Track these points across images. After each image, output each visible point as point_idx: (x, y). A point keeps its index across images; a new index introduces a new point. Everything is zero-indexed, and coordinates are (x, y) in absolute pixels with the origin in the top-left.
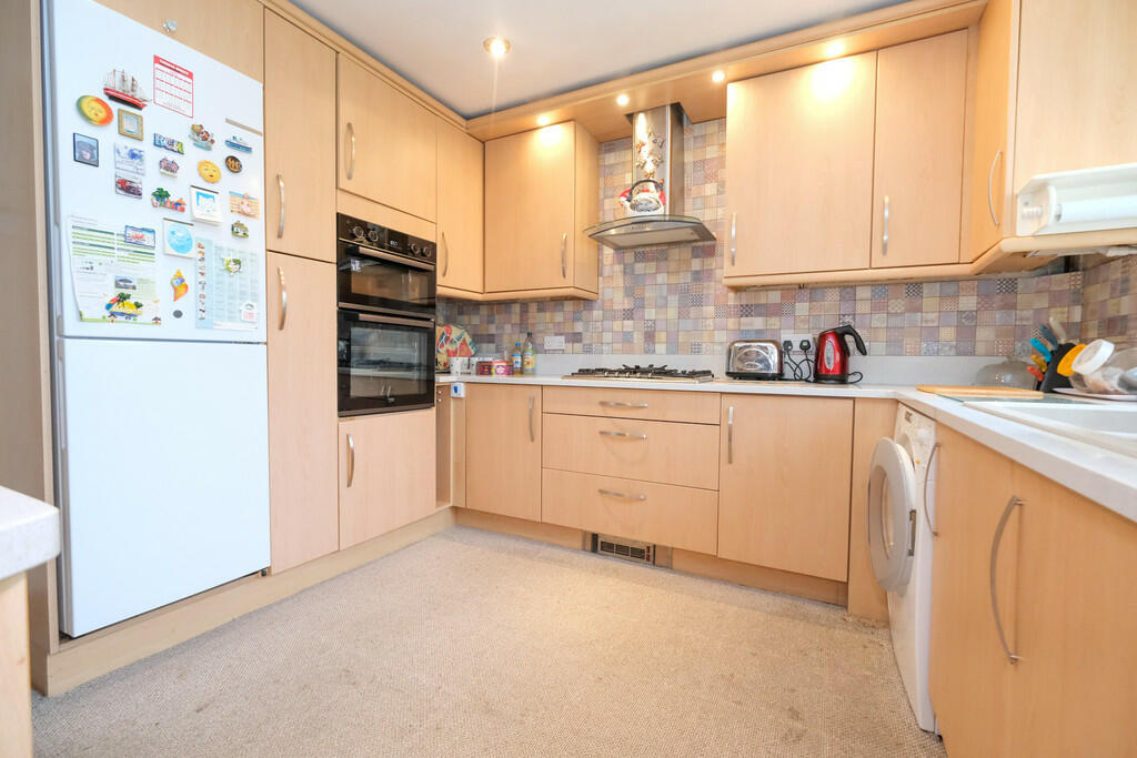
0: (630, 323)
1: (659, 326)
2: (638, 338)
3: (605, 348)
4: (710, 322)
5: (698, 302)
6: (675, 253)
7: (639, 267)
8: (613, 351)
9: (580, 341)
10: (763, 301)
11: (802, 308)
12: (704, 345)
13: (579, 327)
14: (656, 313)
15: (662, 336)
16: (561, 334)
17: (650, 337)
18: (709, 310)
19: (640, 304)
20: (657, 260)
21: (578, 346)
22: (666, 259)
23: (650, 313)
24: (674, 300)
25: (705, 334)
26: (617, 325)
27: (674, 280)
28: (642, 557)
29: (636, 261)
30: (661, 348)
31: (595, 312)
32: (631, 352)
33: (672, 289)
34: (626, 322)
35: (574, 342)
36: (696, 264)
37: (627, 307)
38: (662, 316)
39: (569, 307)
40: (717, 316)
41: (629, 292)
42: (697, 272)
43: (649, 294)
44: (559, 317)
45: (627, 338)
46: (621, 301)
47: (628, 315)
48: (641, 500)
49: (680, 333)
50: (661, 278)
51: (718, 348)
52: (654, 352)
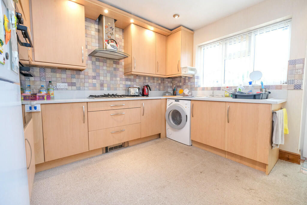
0: (95, 80)
1: (105, 82)
2: (98, 85)
3: (86, 88)
4: (119, 82)
5: (116, 76)
6: (108, 61)
7: (97, 63)
8: (89, 90)
9: (75, 86)
10: (130, 78)
11: (137, 80)
12: (117, 88)
13: (74, 80)
14: (104, 78)
15: (106, 85)
16: (65, 83)
17: (102, 85)
18: (118, 79)
19: (99, 75)
20: (103, 62)
21: (74, 88)
22: (106, 62)
23: (102, 78)
24: (109, 75)
25: (118, 85)
26: (90, 81)
27: (108, 69)
28: (121, 147)
29: (96, 61)
30: (105, 89)
31: (81, 76)
32: (95, 90)
33: (108, 72)
34: (93, 80)
35: (72, 86)
36: (114, 66)
37: (93, 75)
38: (106, 79)
39: (69, 72)
40: (120, 80)
41: (94, 70)
42: (114, 68)
43: (101, 72)
44: (64, 76)
45: (94, 85)
46: (91, 73)
47: (94, 78)
48: (124, 131)
49: (111, 85)
50: (105, 68)
51: (121, 89)
52: (103, 90)
